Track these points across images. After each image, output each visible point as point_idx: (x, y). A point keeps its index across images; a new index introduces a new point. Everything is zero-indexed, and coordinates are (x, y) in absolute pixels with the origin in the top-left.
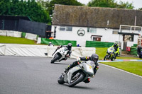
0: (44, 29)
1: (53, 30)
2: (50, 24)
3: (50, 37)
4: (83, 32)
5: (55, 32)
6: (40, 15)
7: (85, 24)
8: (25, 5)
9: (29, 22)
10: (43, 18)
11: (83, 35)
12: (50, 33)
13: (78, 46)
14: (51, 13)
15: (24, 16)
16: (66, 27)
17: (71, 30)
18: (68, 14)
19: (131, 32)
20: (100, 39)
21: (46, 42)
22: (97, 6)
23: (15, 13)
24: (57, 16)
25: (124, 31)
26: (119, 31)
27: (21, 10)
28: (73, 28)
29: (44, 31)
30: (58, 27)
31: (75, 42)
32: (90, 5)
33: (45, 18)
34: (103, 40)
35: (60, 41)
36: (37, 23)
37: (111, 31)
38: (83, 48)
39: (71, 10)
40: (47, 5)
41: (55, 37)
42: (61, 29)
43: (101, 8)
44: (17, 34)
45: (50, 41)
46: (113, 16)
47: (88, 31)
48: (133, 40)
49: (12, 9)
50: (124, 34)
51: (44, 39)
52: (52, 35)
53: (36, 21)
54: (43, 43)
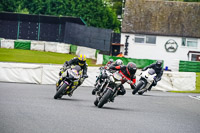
0: (109, 39)
1: (123, 42)
2: (118, 31)
5: (127, 44)
6: (101, 15)
7: (178, 32)
9: (81, 27)
10: (105, 20)
11: (175, 51)
12: (118, 47)
13: (167, 69)
14: (120, 12)
15: (74, 16)
16: (145, 37)
17: (154, 42)
18: (149, 14)
23: (58, 12)
24: (129, 17)
27: (69, 6)
28: (158, 38)
29: (108, 43)
30: (132, 37)
33: (110, 20)
35: (134, 60)
36: (96, 29)
38: (175, 73)
39: (154, 8)
41: (126, 53)
42: (137, 40)
47: (183, 44)
49: (54, 5)
51: (107, 57)
52: (122, 50)
53: (92, 25)
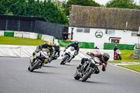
0: (61, 30)
1: (70, 32)
2: (67, 25)
3: (67, 38)
4: (101, 34)
5: (72, 33)
6: (57, 16)
7: (103, 26)
8: (41, 6)
9: (45, 23)
10: (59, 19)
11: (101, 37)
12: (67, 35)
13: (96, 48)
14: (68, 14)
15: (40, 16)
16: (83, 29)
17: (88, 32)
18: (85, 15)
21: (63, 44)
22: (115, 6)
23: (31, 14)
24: (74, 17)
26: (139, 33)
27: (37, 10)
28: (91, 30)
29: (61, 32)
30: (75, 29)
31: (93, 44)
32: (108, 6)
33: (62, 19)
36: (54, 24)
37: (130, 32)
38: (102, 50)
39: (88, 11)
40: (64, 6)
41: (72, 39)
42: (78, 31)
43: (119, 9)
44: (33, 35)
45: (67, 42)
46: (132, 18)
47: (106, 33)
49: (28, 10)
51: (60, 41)
52: (69, 37)
53: (51, 22)
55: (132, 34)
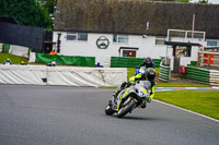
1: (55, 39)
2: (49, 30)
3: (51, 50)
4: (106, 43)
5: (59, 42)
6: (33, 14)
7: (109, 28)
9: (14, 26)
10: (38, 19)
11: (107, 47)
12: (51, 45)
13: (98, 65)
14: (52, 11)
15: (6, 16)
16: (77, 34)
17: (86, 39)
18: (80, 12)
19: (186, 40)
20: (134, 53)
21: (44, 59)
24: (61, 15)
25: (174, 40)
26: (167, 40)
27: (2, 6)
28: (90, 36)
29: (40, 41)
30: (64, 34)
31: (93, 59)
33: (42, 18)
34: (139, 55)
35: (67, 57)
36: (29, 28)
38: (107, 69)
39: (85, 6)
41: (58, 51)
42: (69, 38)
43: (135, 1)
45: (51, 57)
46: (156, 15)
47: (115, 40)
48: (189, 55)
50: (174, 45)
51: (40, 55)
52: (55, 48)
53: (25, 24)
54: (38, 62)
55: (157, 42)
